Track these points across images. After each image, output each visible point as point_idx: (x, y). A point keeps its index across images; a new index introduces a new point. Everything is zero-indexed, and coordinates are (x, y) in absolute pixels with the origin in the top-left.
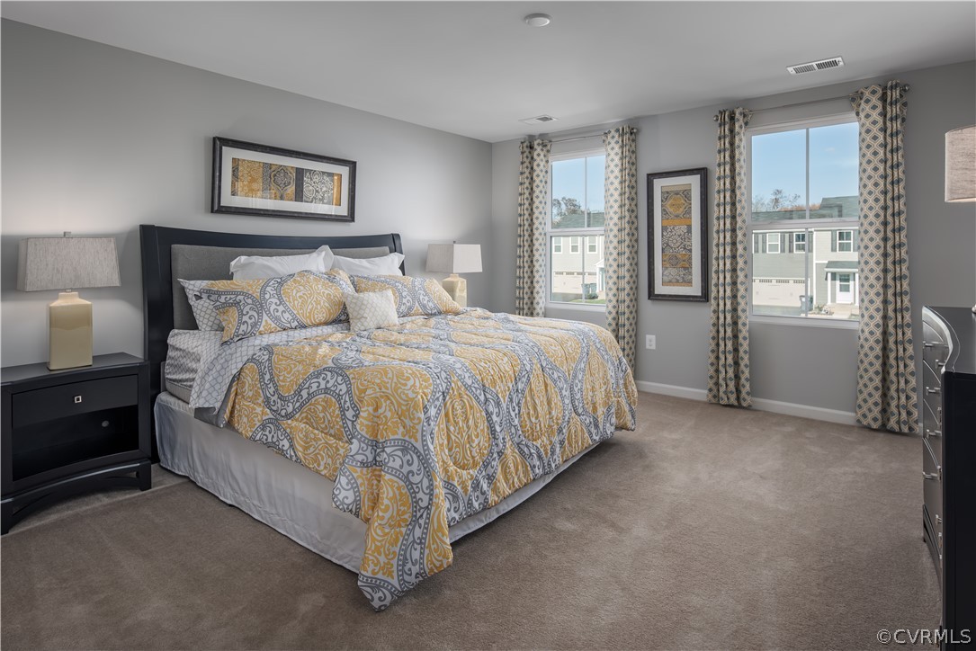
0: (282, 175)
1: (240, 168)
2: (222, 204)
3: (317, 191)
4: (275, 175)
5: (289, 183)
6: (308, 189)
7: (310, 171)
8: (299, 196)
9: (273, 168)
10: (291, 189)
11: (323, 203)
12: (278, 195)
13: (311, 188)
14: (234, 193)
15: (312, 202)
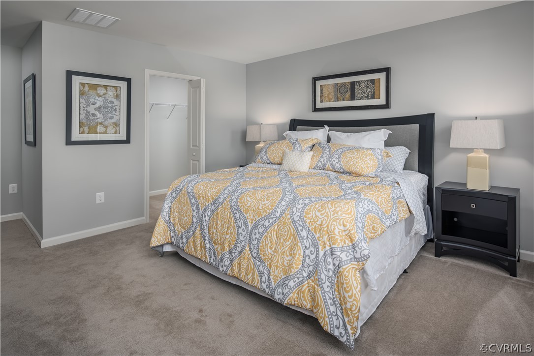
0: (343, 88)
1: (324, 89)
2: (317, 107)
3: (364, 92)
4: (340, 89)
5: (347, 91)
6: (358, 92)
7: (359, 82)
8: (353, 98)
9: (339, 85)
10: (348, 94)
11: (368, 99)
12: (342, 99)
13: (360, 91)
14: (322, 101)
15: (360, 99)
